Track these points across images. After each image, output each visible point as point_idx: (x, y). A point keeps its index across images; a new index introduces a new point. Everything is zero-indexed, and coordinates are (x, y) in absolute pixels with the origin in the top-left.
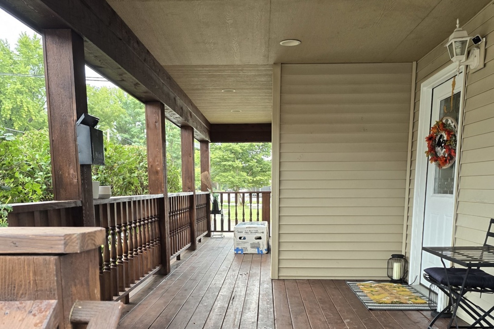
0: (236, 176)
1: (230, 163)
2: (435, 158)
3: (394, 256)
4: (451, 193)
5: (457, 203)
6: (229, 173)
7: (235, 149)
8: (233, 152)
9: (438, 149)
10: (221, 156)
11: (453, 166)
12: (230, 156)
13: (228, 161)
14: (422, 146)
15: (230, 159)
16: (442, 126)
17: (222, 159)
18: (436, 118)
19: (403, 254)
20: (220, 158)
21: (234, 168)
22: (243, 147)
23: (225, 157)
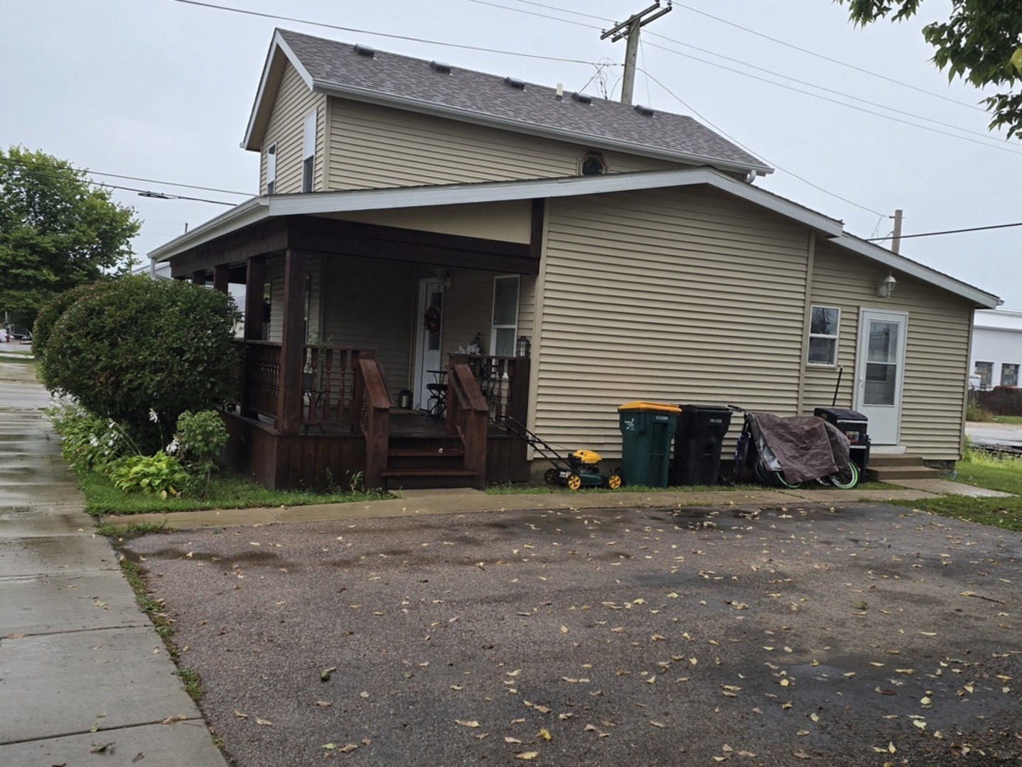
0: (41, 300)
1: (30, 272)
2: (429, 328)
3: (403, 391)
4: (438, 349)
5: (441, 354)
6: (28, 293)
7: (43, 245)
8: (37, 252)
9: (431, 323)
10: (9, 257)
11: (439, 334)
12: (31, 258)
13: (26, 268)
14: (421, 320)
15: (29, 264)
16: (432, 310)
17: (11, 263)
18: (429, 305)
19: (409, 389)
20: (6, 260)
21: (38, 283)
22: (58, 244)
23: (19, 259)
